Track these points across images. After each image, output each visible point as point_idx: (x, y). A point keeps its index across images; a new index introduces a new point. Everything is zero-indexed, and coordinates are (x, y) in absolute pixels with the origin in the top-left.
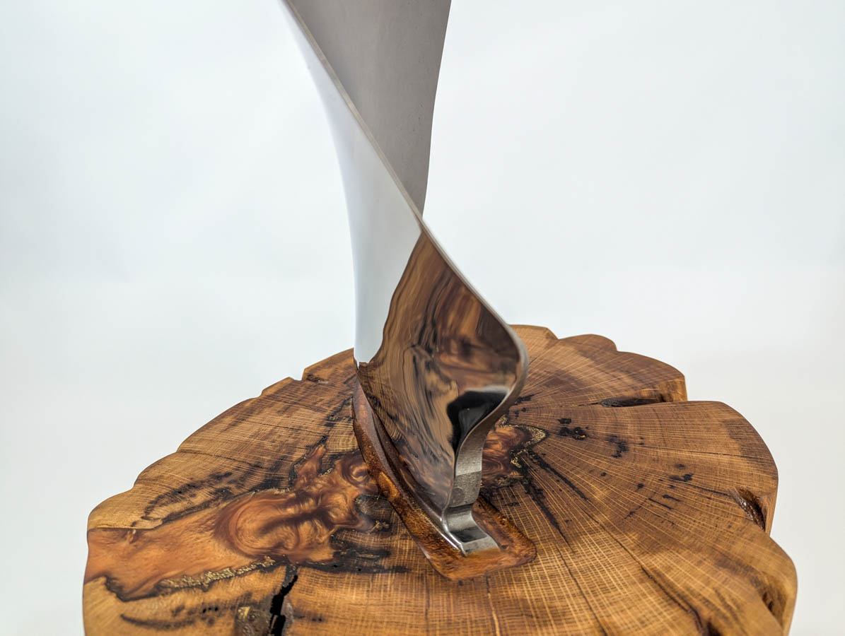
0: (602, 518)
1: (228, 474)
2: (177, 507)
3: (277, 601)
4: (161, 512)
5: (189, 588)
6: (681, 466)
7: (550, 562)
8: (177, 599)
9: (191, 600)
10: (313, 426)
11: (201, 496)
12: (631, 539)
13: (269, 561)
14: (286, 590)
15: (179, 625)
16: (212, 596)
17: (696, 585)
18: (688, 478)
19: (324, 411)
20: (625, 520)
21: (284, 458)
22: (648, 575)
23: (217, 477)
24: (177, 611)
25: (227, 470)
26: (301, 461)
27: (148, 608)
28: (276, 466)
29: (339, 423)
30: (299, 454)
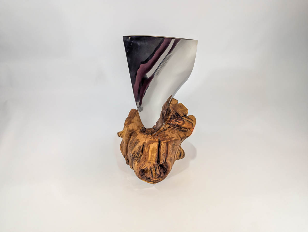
1: (179, 130)
2: (185, 129)
3: (184, 116)
4: (186, 130)
5: (188, 121)
8: (189, 121)
9: (189, 120)
10: (167, 131)
11: (183, 129)
13: (183, 119)
15: (190, 119)
16: (187, 119)
19: (165, 132)
21: (173, 128)
23: (180, 130)
24: (190, 120)
25: (179, 131)
26: (173, 127)
27: (192, 121)
28: (175, 127)
29: (165, 129)
30: (172, 127)
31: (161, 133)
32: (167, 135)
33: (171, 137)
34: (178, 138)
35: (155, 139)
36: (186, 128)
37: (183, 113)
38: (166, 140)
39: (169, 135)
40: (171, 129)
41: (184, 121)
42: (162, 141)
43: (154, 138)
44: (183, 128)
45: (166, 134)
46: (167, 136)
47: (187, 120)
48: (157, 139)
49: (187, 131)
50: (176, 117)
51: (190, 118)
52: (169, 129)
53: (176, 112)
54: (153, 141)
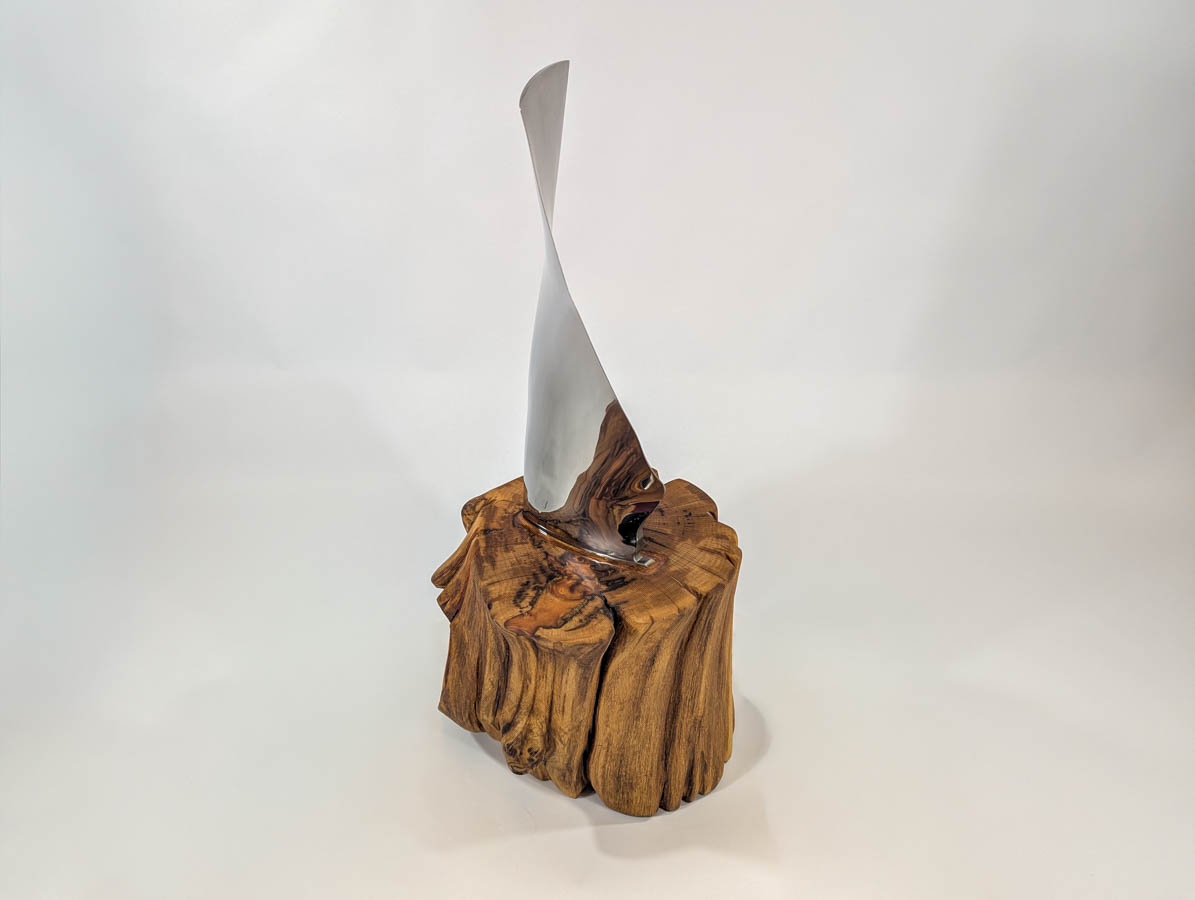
0: (677, 538)
1: (528, 582)
2: (528, 600)
3: (606, 604)
4: (525, 603)
5: (573, 615)
6: (685, 511)
7: (674, 558)
8: (576, 619)
9: (581, 617)
10: (532, 550)
12: (689, 541)
13: (589, 597)
14: (606, 601)
15: (587, 624)
16: (587, 612)
17: (715, 546)
18: (690, 514)
19: (527, 543)
20: (683, 536)
22: (702, 549)
24: (581, 621)
25: (525, 581)
26: (550, 565)
27: (570, 625)
28: (543, 570)
29: (543, 545)
30: (545, 563)
31: (525, 536)
32: (507, 550)
33: (499, 558)
34: (486, 576)
35: (502, 522)
36: (532, 604)
37: (625, 602)
38: (487, 547)
39: (511, 554)
40: (540, 559)
41: (577, 603)
42: (487, 538)
43: (503, 518)
44: (538, 595)
45: (516, 547)
46: (507, 548)
47: (580, 612)
48: (500, 525)
49: (518, 606)
50: (603, 579)
51: (594, 622)
52: (541, 556)
53: (633, 580)
54: (493, 516)
